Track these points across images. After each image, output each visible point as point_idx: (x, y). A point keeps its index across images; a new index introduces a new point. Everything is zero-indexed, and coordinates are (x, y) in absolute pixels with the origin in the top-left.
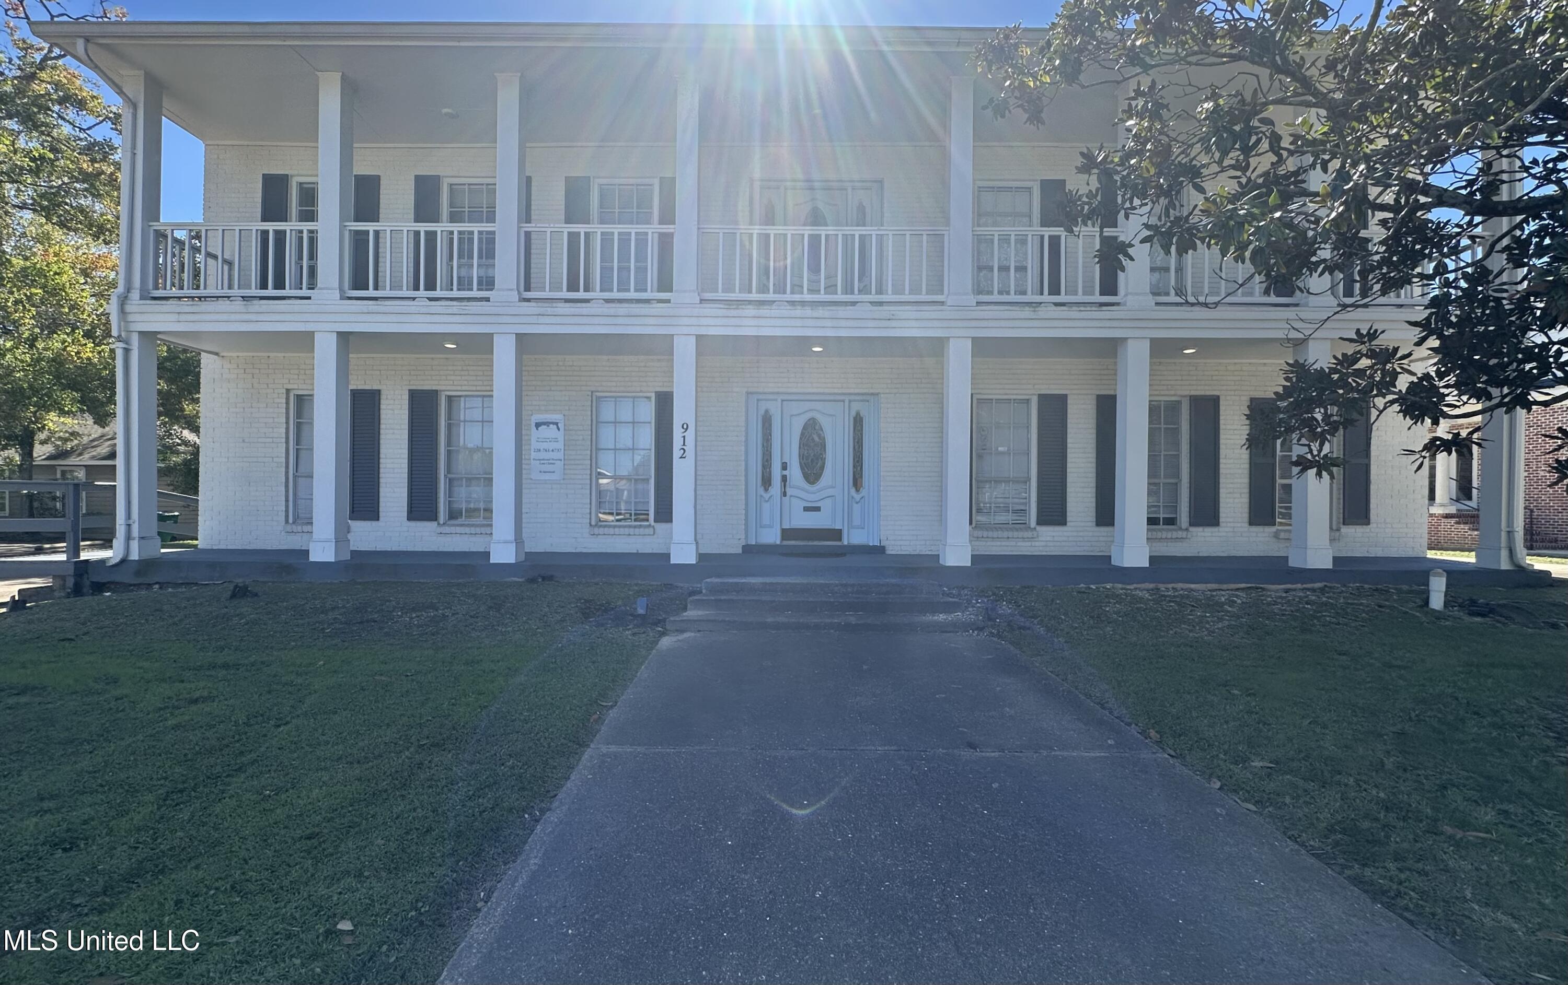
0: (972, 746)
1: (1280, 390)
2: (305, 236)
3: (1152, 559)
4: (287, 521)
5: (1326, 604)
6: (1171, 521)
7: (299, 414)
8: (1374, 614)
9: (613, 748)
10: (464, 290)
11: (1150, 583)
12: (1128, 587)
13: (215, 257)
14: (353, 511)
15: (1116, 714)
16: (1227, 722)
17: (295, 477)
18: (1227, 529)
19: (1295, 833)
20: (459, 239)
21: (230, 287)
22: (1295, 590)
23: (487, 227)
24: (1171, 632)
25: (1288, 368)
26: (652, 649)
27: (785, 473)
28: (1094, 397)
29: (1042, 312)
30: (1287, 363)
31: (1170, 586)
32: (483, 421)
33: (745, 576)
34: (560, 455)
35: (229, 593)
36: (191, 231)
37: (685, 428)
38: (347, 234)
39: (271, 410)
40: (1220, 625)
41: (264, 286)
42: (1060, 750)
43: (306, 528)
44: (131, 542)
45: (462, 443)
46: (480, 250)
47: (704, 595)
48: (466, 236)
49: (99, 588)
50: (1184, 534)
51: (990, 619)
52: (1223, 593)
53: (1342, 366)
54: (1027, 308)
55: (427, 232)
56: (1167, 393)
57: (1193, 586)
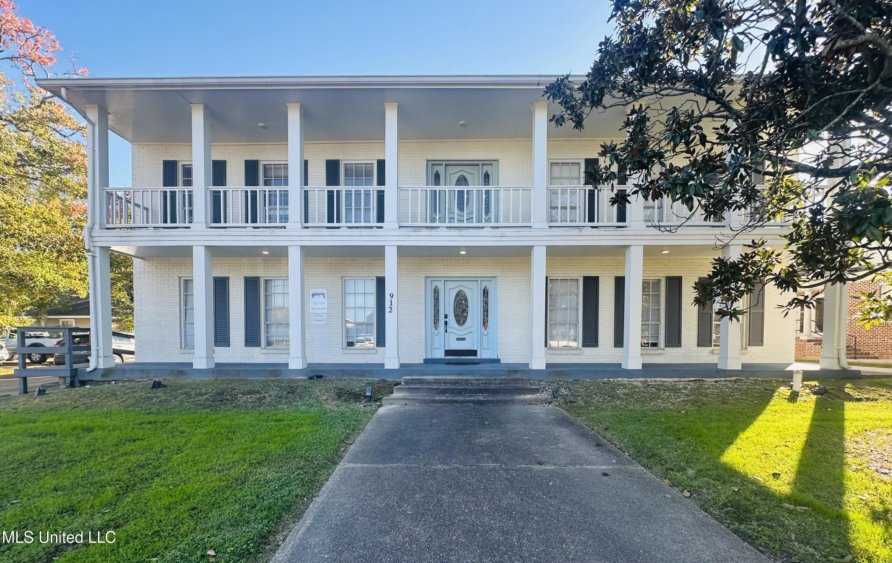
0: (540, 463)
1: (711, 273)
2: (186, 193)
3: (644, 365)
4: (181, 348)
5: (736, 389)
6: (655, 345)
7: (186, 290)
8: (763, 394)
9: (352, 465)
10: (273, 222)
11: (642, 377)
12: (630, 380)
13: (139, 206)
14: (216, 342)
15: (618, 446)
16: (676, 451)
17: (185, 324)
18: (685, 349)
19: (707, 507)
20: (270, 195)
21: (147, 222)
22: (720, 381)
23: (283, 188)
24: (652, 404)
25: (715, 262)
26: (374, 414)
27: (446, 320)
28: (614, 278)
29: (585, 231)
30: (715, 259)
31: (653, 379)
32: (284, 293)
33: (424, 375)
34: (325, 311)
35: (151, 385)
36: (125, 192)
37: (392, 296)
38: (209, 193)
39: (171, 288)
40: (678, 400)
41: (165, 221)
42: (586, 465)
43: (191, 351)
44: (99, 359)
45: (273, 305)
46: (281, 201)
47: (403, 385)
48: (273, 193)
49: (83, 383)
50: (662, 352)
51: (555, 397)
52: (681, 383)
53: (745, 260)
54: (576, 230)
55: (252, 191)
56: (653, 275)
57: (665, 379)
